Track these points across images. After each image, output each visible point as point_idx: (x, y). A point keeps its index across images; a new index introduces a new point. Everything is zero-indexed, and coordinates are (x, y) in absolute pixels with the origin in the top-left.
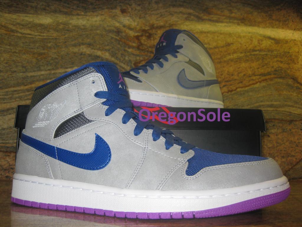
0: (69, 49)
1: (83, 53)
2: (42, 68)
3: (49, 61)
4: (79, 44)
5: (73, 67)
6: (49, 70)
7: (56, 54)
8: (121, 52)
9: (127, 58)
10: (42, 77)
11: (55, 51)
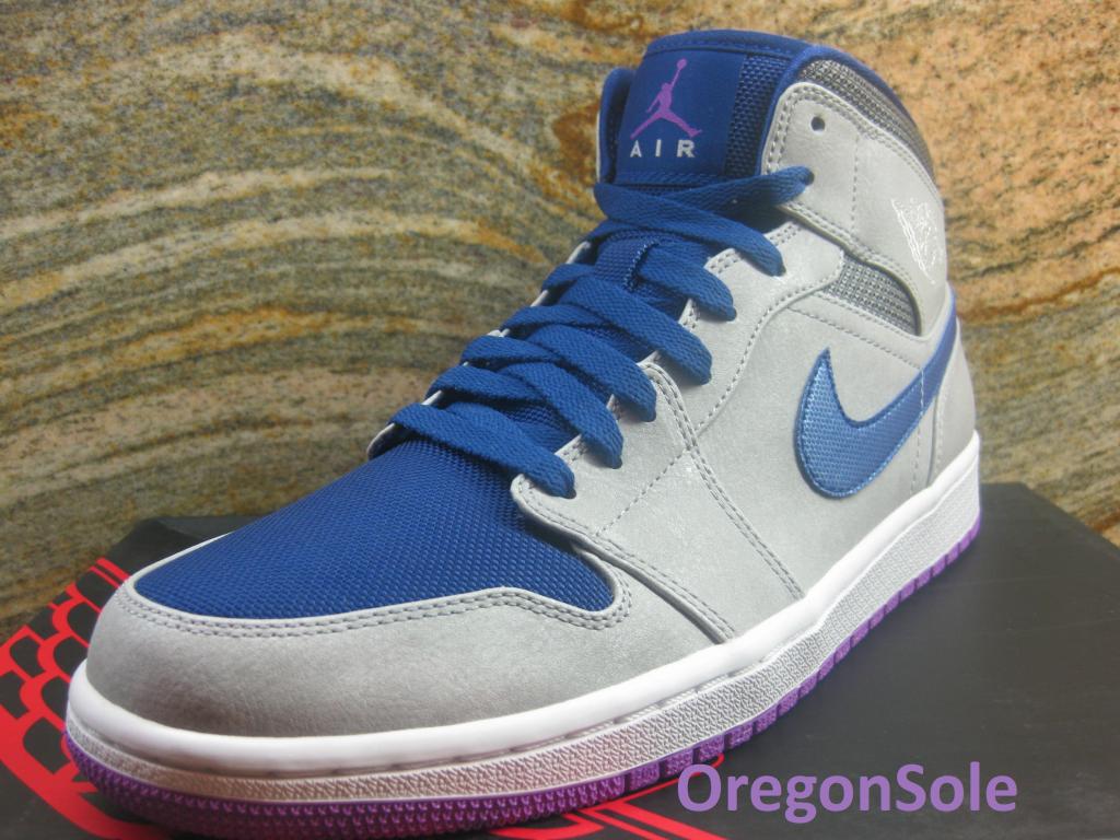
0: (155, 64)
1: (243, 82)
2: (21, 197)
3: (48, 148)
4: (207, 23)
5: (196, 175)
6: (62, 205)
7: (83, 105)
8: (469, 56)
9: (509, 93)
10: (27, 250)
11: (77, 83)
